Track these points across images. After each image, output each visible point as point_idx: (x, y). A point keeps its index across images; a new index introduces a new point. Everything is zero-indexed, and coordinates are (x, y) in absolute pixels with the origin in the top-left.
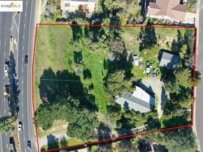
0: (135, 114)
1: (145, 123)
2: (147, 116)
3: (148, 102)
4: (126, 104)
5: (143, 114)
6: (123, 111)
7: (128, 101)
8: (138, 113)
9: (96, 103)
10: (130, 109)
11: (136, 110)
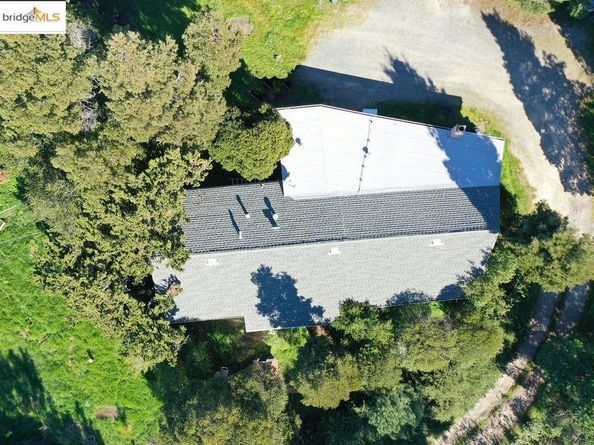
0: (382, 332)
1: (503, 360)
2: (491, 301)
3: (443, 180)
4: (276, 293)
5: (455, 301)
6: (283, 354)
7: (280, 261)
8: (401, 311)
9: (61, 401)
10: (332, 313)
11: (380, 300)
